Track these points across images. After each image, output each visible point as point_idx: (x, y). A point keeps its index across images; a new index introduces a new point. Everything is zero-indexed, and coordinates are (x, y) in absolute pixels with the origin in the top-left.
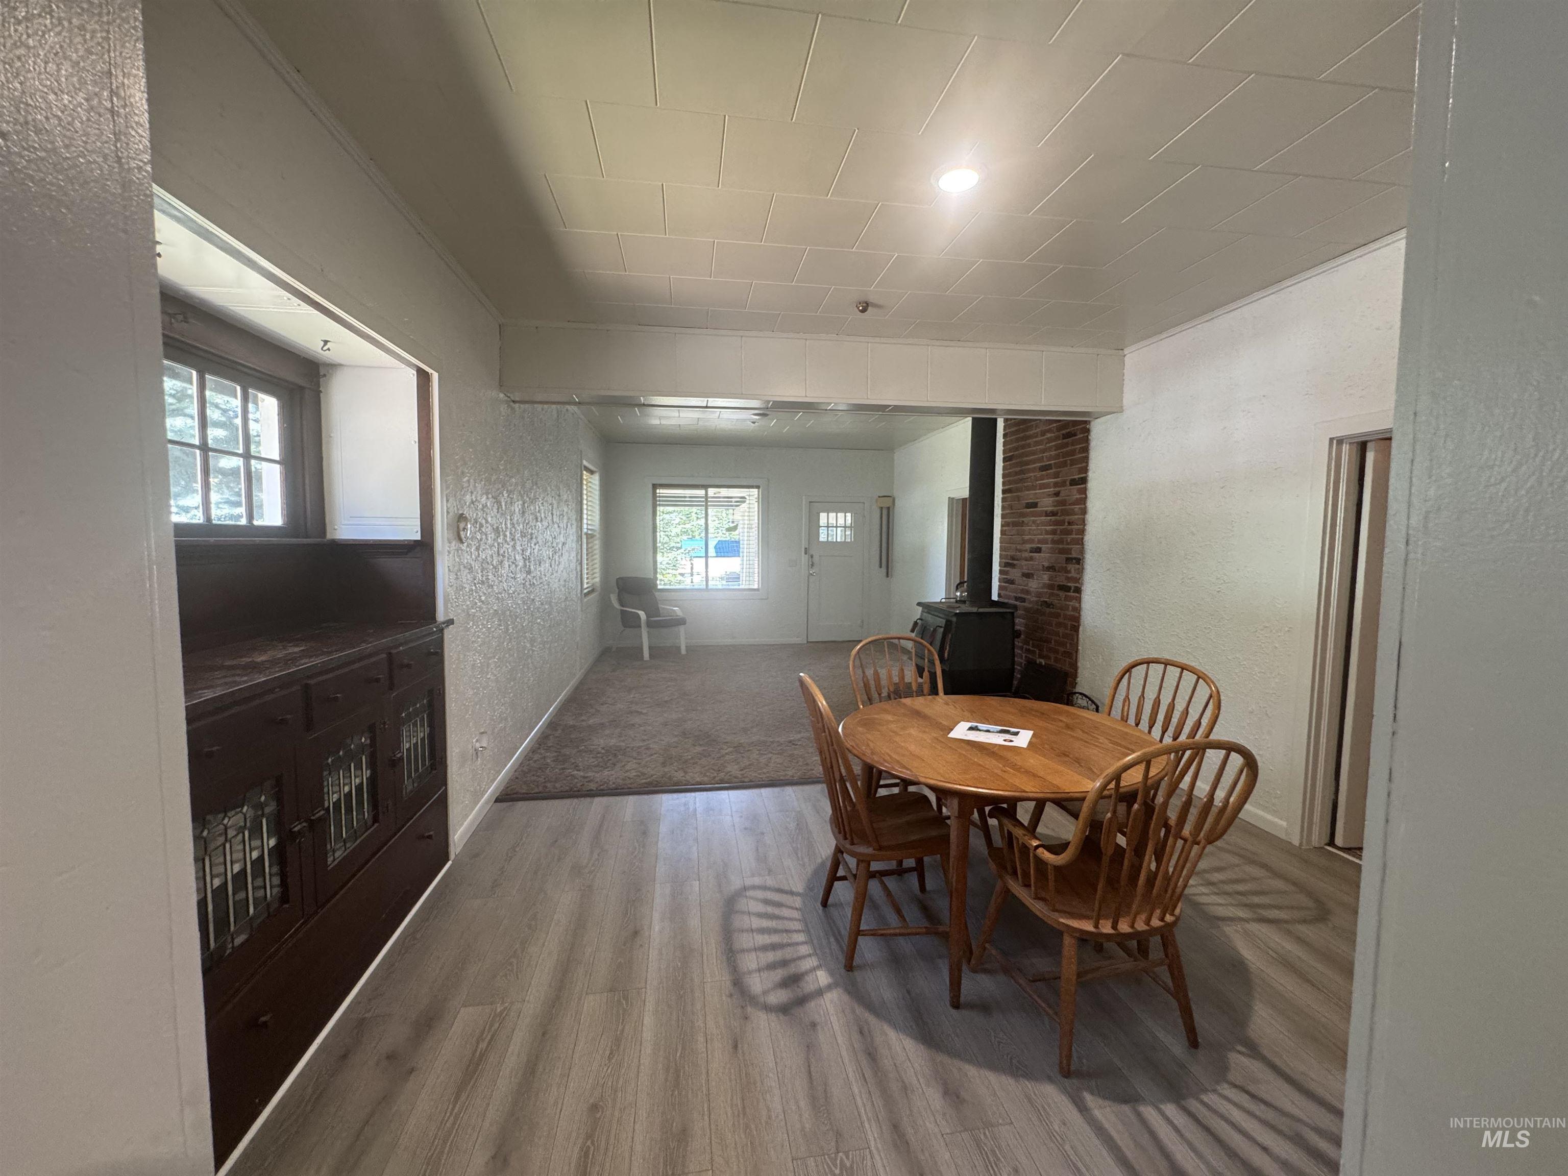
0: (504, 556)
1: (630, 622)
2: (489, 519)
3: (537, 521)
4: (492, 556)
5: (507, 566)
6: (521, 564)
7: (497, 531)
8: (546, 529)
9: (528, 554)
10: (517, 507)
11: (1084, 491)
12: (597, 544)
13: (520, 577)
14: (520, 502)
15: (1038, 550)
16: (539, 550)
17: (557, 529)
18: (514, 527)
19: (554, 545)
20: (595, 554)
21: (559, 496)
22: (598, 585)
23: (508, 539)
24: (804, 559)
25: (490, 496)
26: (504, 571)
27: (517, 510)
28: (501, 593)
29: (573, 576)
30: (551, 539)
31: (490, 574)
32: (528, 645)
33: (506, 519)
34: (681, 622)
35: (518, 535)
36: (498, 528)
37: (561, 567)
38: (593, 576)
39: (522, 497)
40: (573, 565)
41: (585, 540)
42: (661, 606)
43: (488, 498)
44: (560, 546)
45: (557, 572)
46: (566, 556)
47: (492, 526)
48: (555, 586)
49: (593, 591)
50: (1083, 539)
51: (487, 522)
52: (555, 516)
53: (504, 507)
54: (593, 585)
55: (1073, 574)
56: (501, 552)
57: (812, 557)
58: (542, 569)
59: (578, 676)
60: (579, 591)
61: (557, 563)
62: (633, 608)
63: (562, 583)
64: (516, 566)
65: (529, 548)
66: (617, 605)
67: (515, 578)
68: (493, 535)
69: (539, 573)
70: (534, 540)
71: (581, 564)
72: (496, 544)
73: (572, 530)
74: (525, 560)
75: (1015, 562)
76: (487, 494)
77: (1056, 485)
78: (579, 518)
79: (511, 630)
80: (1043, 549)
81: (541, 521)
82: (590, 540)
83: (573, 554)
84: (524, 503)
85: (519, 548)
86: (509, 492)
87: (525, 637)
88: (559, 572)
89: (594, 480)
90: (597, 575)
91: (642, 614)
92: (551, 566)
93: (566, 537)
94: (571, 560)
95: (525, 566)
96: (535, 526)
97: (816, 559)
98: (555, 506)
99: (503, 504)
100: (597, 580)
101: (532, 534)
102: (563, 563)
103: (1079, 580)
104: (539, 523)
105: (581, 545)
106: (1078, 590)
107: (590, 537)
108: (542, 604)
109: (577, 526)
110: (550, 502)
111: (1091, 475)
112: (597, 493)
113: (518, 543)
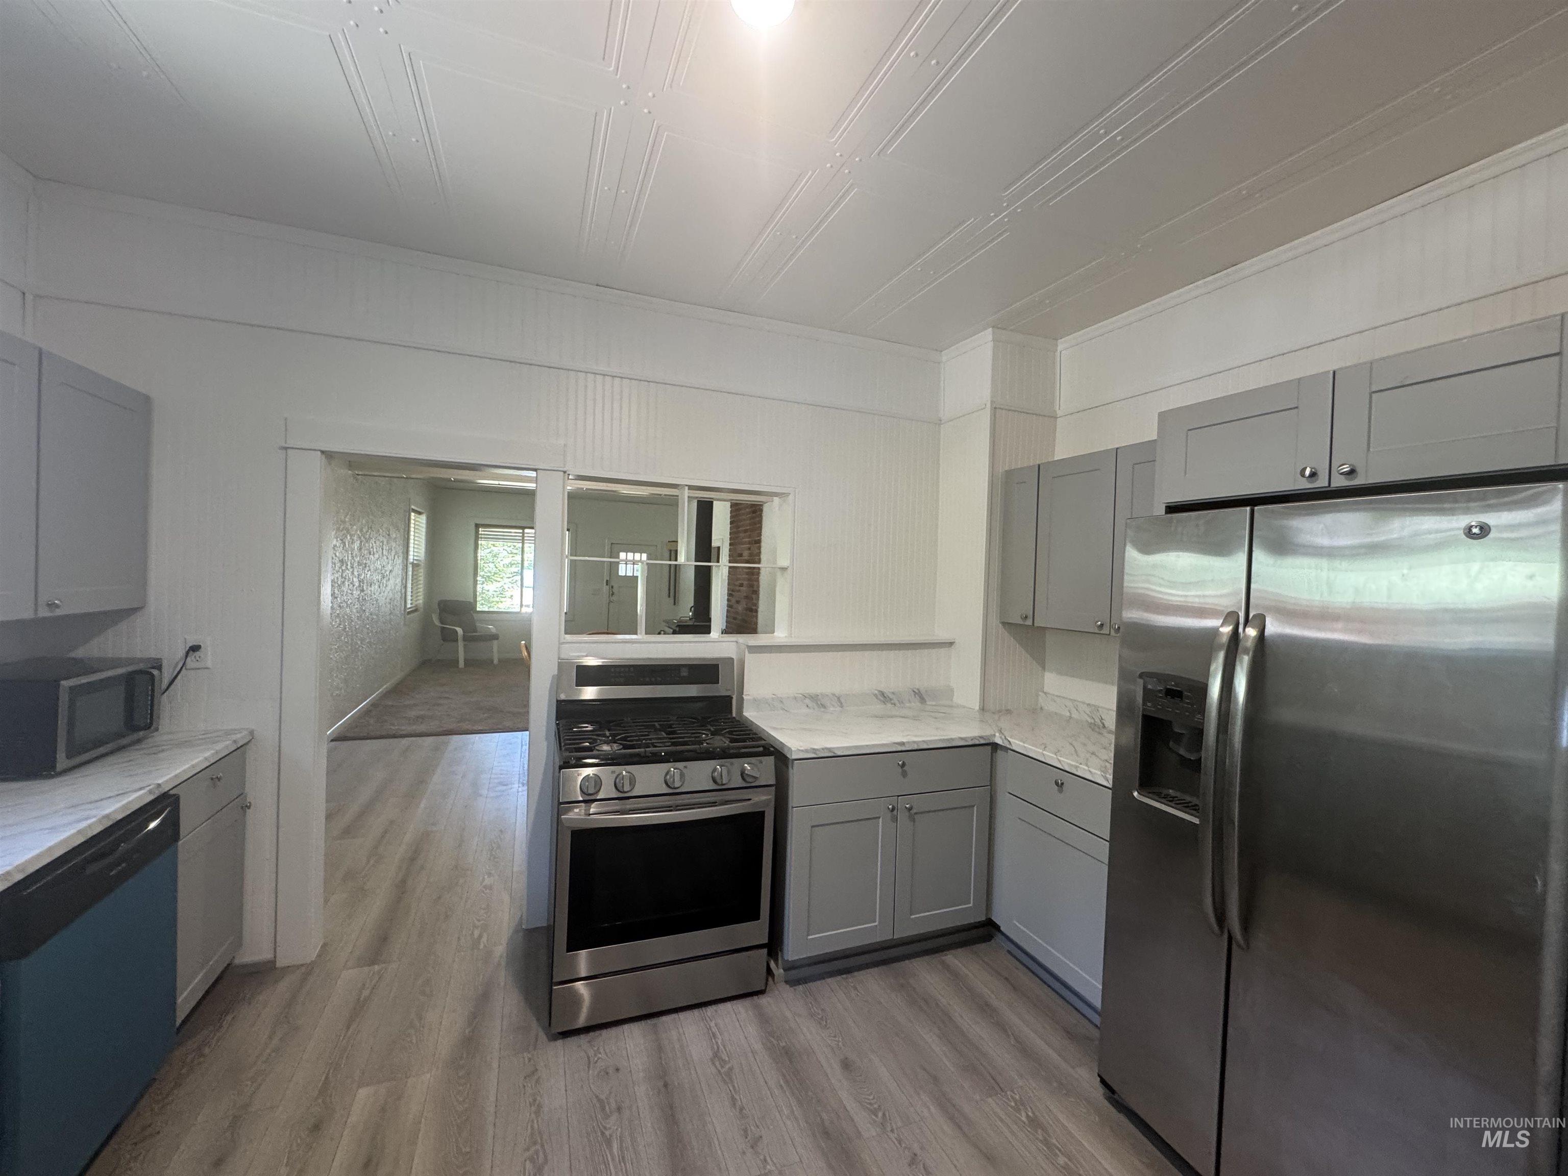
0: (345, 579)
1: (448, 637)
2: (337, 554)
3: (370, 554)
4: (338, 578)
5: (347, 585)
6: (357, 584)
7: (342, 561)
8: (377, 560)
9: (362, 577)
10: (356, 545)
11: (759, 548)
12: (422, 572)
13: (356, 593)
14: (359, 542)
15: (741, 585)
16: (370, 575)
17: (386, 560)
18: (353, 559)
19: (383, 571)
20: (420, 580)
21: (389, 535)
22: (421, 606)
23: (349, 567)
24: (605, 588)
25: (339, 539)
26: (345, 589)
27: (356, 547)
28: (342, 603)
29: (398, 596)
30: (380, 567)
31: (336, 590)
32: (359, 642)
33: (348, 554)
34: (495, 637)
35: (356, 564)
36: (342, 559)
37: (389, 588)
38: (415, 597)
39: (360, 538)
40: (398, 588)
41: (410, 569)
42: (478, 624)
43: (337, 541)
44: (388, 573)
45: (384, 592)
46: (392, 582)
47: (339, 558)
48: (382, 601)
49: (416, 610)
50: (758, 578)
51: (336, 556)
52: (384, 551)
53: (347, 546)
54: (416, 606)
55: (755, 601)
56: (344, 575)
57: (612, 587)
58: (372, 589)
59: (399, 677)
60: (403, 609)
61: (385, 585)
62: (452, 626)
63: (388, 600)
64: (354, 586)
65: (363, 574)
66: (437, 623)
67: (352, 594)
68: (339, 564)
69: (370, 592)
70: (368, 568)
71: (406, 587)
72: (341, 570)
73: (399, 561)
74: (360, 581)
75: (734, 593)
76: (337, 538)
77: (750, 543)
78: (405, 551)
79: (347, 629)
80: (744, 584)
81: (374, 554)
82: (416, 569)
83: (399, 580)
84: (361, 542)
85: (356, 573)
86: (351, 536)
87: (357, 637)
88: (386, 592)
89: (422, 519)
90: (421, 597)
91: (459, 630)
92: (379, 587)
93: (393, 566)
94: (396, 584)
95: (360, 586)
96: (369, 558)
97: (615, 590)
98: (385, 543)
99: (347, 544)
100: (421, 601)
101: (366, 564)
102: (389, 586)
103: (756, 605)
104: (372, 556)
105: (406, 573)
106: (756, 611)
107: (415, 566)
108: (371, 614)
109: (403, 558)
110: (381, 540)
111: (763, 538)
112: (424, 530)
113: (356, 570)
